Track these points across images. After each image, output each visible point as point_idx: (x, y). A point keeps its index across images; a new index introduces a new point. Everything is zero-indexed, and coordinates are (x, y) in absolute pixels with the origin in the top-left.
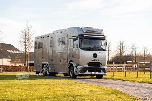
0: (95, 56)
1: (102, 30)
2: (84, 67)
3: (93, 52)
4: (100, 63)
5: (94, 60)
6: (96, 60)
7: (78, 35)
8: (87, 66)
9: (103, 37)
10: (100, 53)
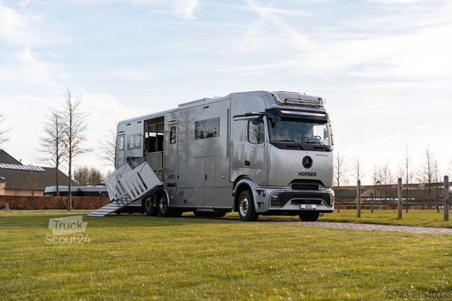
0: (308, 162)
1: (320, 99)
2: (282, 191)
3: (303, 154)
4: (319, 182)
5: (306, 174)
6: (311, 174)
7: (264, 111)
8: (289, 189)
9: (324, 115)
10: (318, 155)
